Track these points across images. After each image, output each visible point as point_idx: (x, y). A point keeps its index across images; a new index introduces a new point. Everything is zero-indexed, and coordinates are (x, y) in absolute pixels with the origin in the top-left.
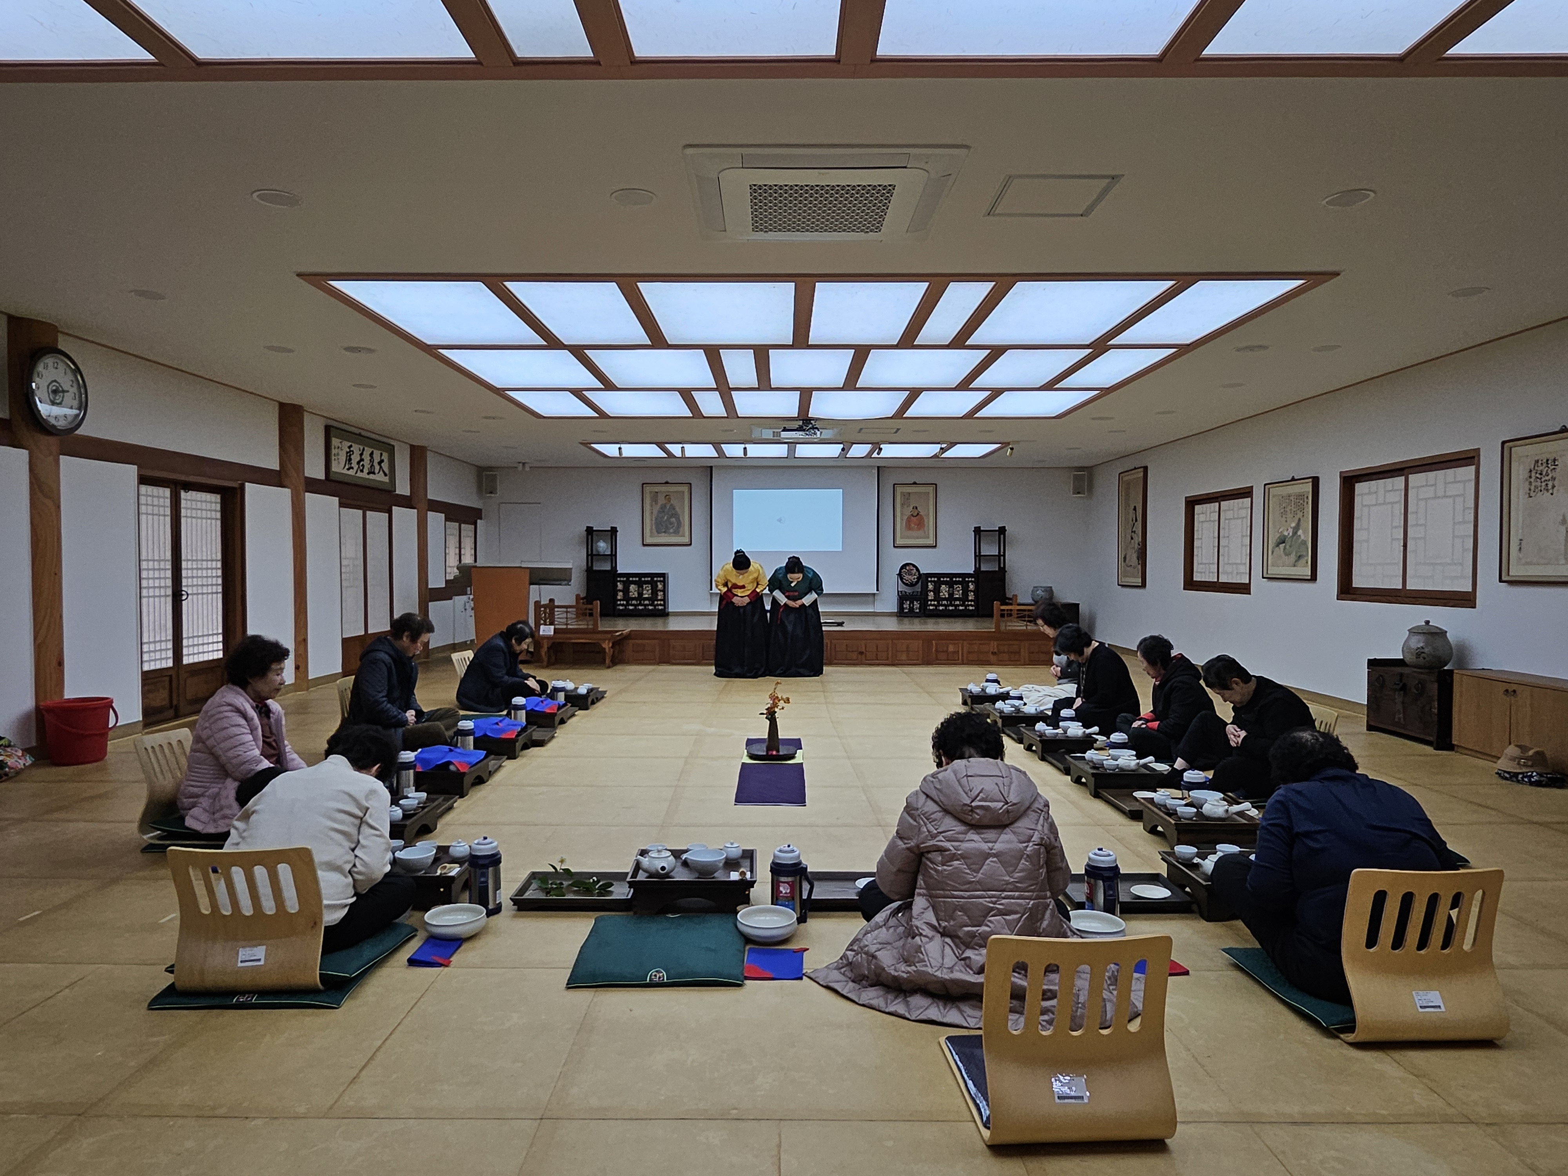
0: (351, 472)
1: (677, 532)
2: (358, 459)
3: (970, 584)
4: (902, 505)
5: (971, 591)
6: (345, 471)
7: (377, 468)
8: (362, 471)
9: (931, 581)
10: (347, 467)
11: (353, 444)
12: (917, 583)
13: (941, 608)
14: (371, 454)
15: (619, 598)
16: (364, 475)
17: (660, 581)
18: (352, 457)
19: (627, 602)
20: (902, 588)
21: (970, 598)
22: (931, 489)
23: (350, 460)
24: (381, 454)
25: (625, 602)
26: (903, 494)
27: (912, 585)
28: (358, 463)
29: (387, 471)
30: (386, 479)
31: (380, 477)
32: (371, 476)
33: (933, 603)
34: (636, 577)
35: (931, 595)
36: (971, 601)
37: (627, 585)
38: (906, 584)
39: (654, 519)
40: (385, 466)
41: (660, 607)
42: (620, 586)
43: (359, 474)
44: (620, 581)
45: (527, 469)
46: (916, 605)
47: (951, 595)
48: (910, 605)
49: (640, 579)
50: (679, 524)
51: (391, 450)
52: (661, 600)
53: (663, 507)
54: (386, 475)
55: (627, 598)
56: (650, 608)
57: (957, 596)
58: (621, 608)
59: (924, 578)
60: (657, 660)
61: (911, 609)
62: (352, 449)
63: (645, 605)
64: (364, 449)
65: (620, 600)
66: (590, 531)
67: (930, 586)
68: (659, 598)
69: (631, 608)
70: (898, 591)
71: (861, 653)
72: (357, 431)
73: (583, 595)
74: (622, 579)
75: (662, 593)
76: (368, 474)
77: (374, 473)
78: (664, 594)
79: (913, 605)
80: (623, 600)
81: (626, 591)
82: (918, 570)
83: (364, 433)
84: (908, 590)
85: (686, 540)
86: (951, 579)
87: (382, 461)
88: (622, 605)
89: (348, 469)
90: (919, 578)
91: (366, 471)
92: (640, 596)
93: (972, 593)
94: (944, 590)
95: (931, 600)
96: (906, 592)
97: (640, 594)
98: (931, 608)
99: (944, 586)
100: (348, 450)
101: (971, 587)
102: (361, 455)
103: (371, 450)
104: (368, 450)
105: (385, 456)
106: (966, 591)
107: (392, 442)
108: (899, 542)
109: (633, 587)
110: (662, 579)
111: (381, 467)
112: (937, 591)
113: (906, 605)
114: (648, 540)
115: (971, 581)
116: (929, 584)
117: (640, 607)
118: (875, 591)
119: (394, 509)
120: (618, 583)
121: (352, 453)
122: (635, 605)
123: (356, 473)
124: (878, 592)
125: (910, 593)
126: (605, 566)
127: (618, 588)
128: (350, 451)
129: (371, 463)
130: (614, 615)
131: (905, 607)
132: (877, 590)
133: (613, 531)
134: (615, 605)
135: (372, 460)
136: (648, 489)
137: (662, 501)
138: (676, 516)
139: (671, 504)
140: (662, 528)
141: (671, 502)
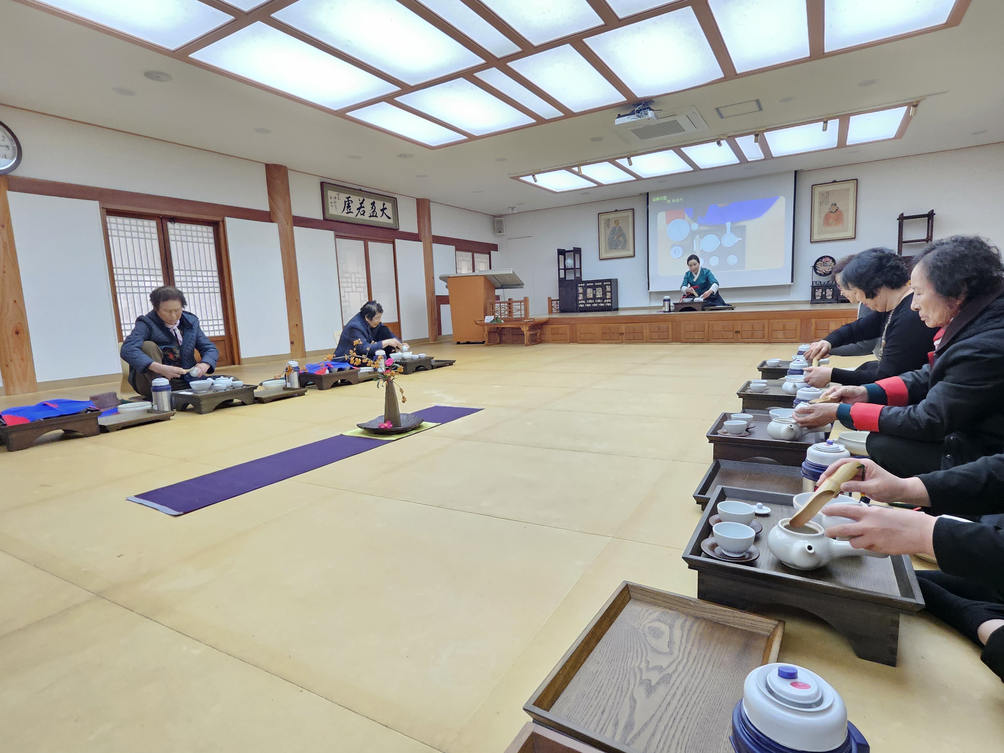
0: (351, 215)
1: (624, 248)
2: (359, 206)
4: (821, 204)
6: (345, 214)
7: (380, 213)
8: (363, 214)
10: (346, 211)
11: (352, 196)
14: (372, 203)
16: (366, 217)
17: (608, 285)
18: (351, 205)
22: (852, 185)
23: (349, 207)
24: (383, 204)
25: (584, 302)
26: (823, 193)
27: (824, 274)
28: (359, 209)
29: (390, 215)
30: (391, 221)
31: (383, 219)
32: (375, 219)
34: (591, 283)
37: (585, 289)
38: (820, 275)
39: (607, 240)
40: (388, 212)
41: (609, 305)
42: (580, 290)
43: (360, 216)
44: (581, 286)
46: (829, 292)
48: (821, 293)
49: (594, 284)
50: (626, 241)
51: (394, 201)
52: (609, 299)
53: (614, 230)
54: (389, 218)
55: (586, 299)
56: (602, 305)
58: (582, 306)
61: (823, 297)
63: (598, 303)
64: (364, 200)
65: (581, 300)
66: (561, 252)
68: (608, 297)
69: (588, 305)
70: (813, 282)
72: (358, 188)
73: (556, 297)
75: (610, 293)
76: (370, 216)
77: (376, 216)
79: (824, 293)
80: (583, 300)
81: (585, 293)
83: (363, 189)
84: (822, 279)
85: (631, 253)
87: (384, 208)
88: (583, 304)
89: (349, 213)
91: (367, 214)
92: (594, 297)
96: (819, 282)
97: (594, 295)
100: (346, 200)
102: (361, 204)
103: (371, 201)
104: (368, 201)
105: (388, 205)
107: (394, 195)
108: (816, 238)
109: (589, 291)
110: (609, 283)
111: (383, 212)
113: (818, 293)
114: (604, 256)
117: (595, 305)
118: (789, 282)
119: (397, 241)
120: (579, 288)
121: (350, 202)
122: (591, 304)
123: (357, 215)
124: (793, 283)
125: (824, 283)
126: (570, 277)
127: (579, 292)
128: (349, 201)
129: (373, 210)
130: (577, 312)
131: (816, 294)
132: (792, 281)
133: (577, 251)
134: (577, 304)
135: (374, 207)
136: (603, 217)
137: (612, 225)
138: (623, 235)
139: (620, 227)
140: (613, 245)
141: (620, 225)
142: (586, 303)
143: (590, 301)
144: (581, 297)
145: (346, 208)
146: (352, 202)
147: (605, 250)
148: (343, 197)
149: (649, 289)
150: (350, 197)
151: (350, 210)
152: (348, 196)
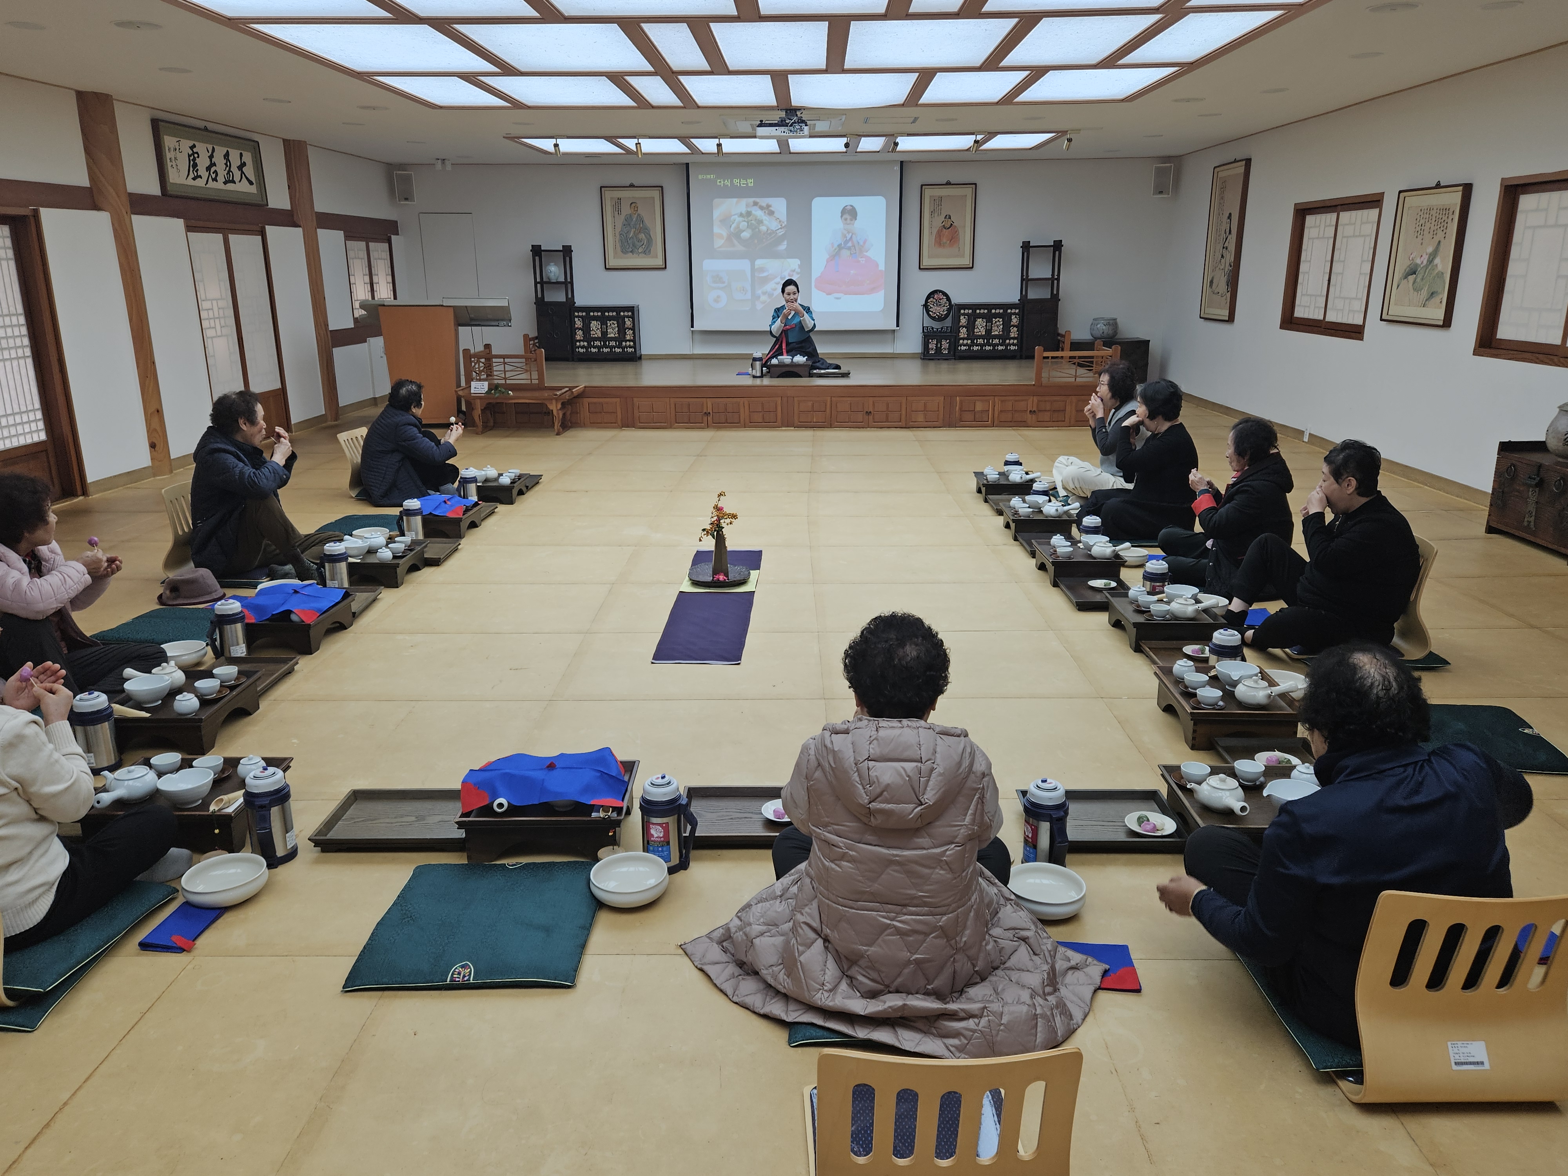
0: (200, 183)
1: (647, 252)
2: (208, 163)
3: (1013, 317)
4: (932, 213)
5: (1014, 326)
6: (190, 182)
7: (237, 174)
8: (215, 180)
9: (964, 314)
10: (192, 175)
11: (196, 143)
12: (947, 316)
13: (975, 348)
14: (227, 156)
15: (578, 338)
16: (219, 185)
17: (628, 317)
18: (197, 161)
19: (589, 343)
20: (929, 322)
21: (1012, 335)
22: (968, 191)
23: (195, 165)
24: (241, 155)
25: (586, 344)
26: (934, 199)
27: (940, 319)
28: (208, 169)
29: (253, 179)
30: (253, 189)
31: (243, 187)
32: (230, 186)
33: (965, 342)
34: (598, 312)
35: (963, 332)
36: (1014, 338)
37: (587, 321)
38: (933, 318)
39: (617, 235)
40: (249, 170)
41: (630, 350)
42: (578, 323)
43: (212, 184)
44: (578, 317)
45: (449, 167)
46: (945, 344)
47: (988, 331)
48: (937, 344)
49: (604, 313)
50: (650, 240)
51: (255, 149)
52: (629, 341)
53: (628, 219)
54: (251, 183)
55: (587, 337)
56: (617, 350)
57: (997, 333)
58: (581, 350)
59: (956, 310)
60: (619, 422)
61: (938, 350)
62: (195, 150)
63: (611, 347)
64: (213, 149)
65: (580, 341)
66: (537, 251)
67: (963, 321)
68: (628, 338)
69: (593, 350)
70: (923, 327)
71: (868, 413)
72: (202, 124)
73: (533, 333)
74: (580, 314)
75: (631, 332)
76: (225, 183)
77: (233, 182)
78: (634, 333)
79: (941, 344)
80: (583, 341)
81: (586, 329)
82: (948, 299)
83: (210, 126)
84: (936, 325)
85: (659, 262)
86: (988, 311)
87: (243, 165)
88: (583, 347)
89: (194, 179)
90: (949, 310)
91: (221, 179)
92: (604, 336)
93: (1015, 329)
94: (980, 326)
95: (963, 339)
96: (933, 328)
97: (604, 333)
98: (963, 348)
99: (979, 320)
100: (191, 152)
101: (1015, 320)
102: (211, 157)
103: (224, 150)
104: (220, 152)
105: (248, 157)
106: (1007, 326)
107: (256, 137)
108: (926, 263)
109: (594, 325)
110: (630, 314)
111: (242, 172)
112: (971, 326)
113: (932, 345)
114: (612, 263)
115: (1015, 314)
116: (962, 317)
117: (605, 350)
118: (894, 327)
119: (269, 229)
120: (576, 319)
121: (196, 155)
122: (599, 348)
123: (207, 183)
124: (898, 328)
125: (937, 329)
126: (559, 296)
127: (576, 326)
128: (194, 153)
129: (228, 168)
130: (573, 360)
131: (930, 346)
132: (898, 326)
133: (567, 251)
134: (574, 347)
135: (228, 164)
136: (608, 194)
137: (626, 210)
138: (646, 230)
139: (639, 215)
140: (628, 245)
141: (639, 212)
142: (590, 346)
143: (597, 343)
144: (579, 335)
145: (191, 169)
146: (198, 157)
147: (615, 253)
148: (186, 144)
149: (692, 326)
150: (194, 146)
151: (197, 171)
152: (191, 143)
